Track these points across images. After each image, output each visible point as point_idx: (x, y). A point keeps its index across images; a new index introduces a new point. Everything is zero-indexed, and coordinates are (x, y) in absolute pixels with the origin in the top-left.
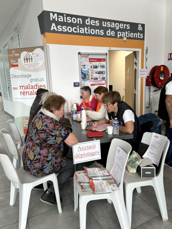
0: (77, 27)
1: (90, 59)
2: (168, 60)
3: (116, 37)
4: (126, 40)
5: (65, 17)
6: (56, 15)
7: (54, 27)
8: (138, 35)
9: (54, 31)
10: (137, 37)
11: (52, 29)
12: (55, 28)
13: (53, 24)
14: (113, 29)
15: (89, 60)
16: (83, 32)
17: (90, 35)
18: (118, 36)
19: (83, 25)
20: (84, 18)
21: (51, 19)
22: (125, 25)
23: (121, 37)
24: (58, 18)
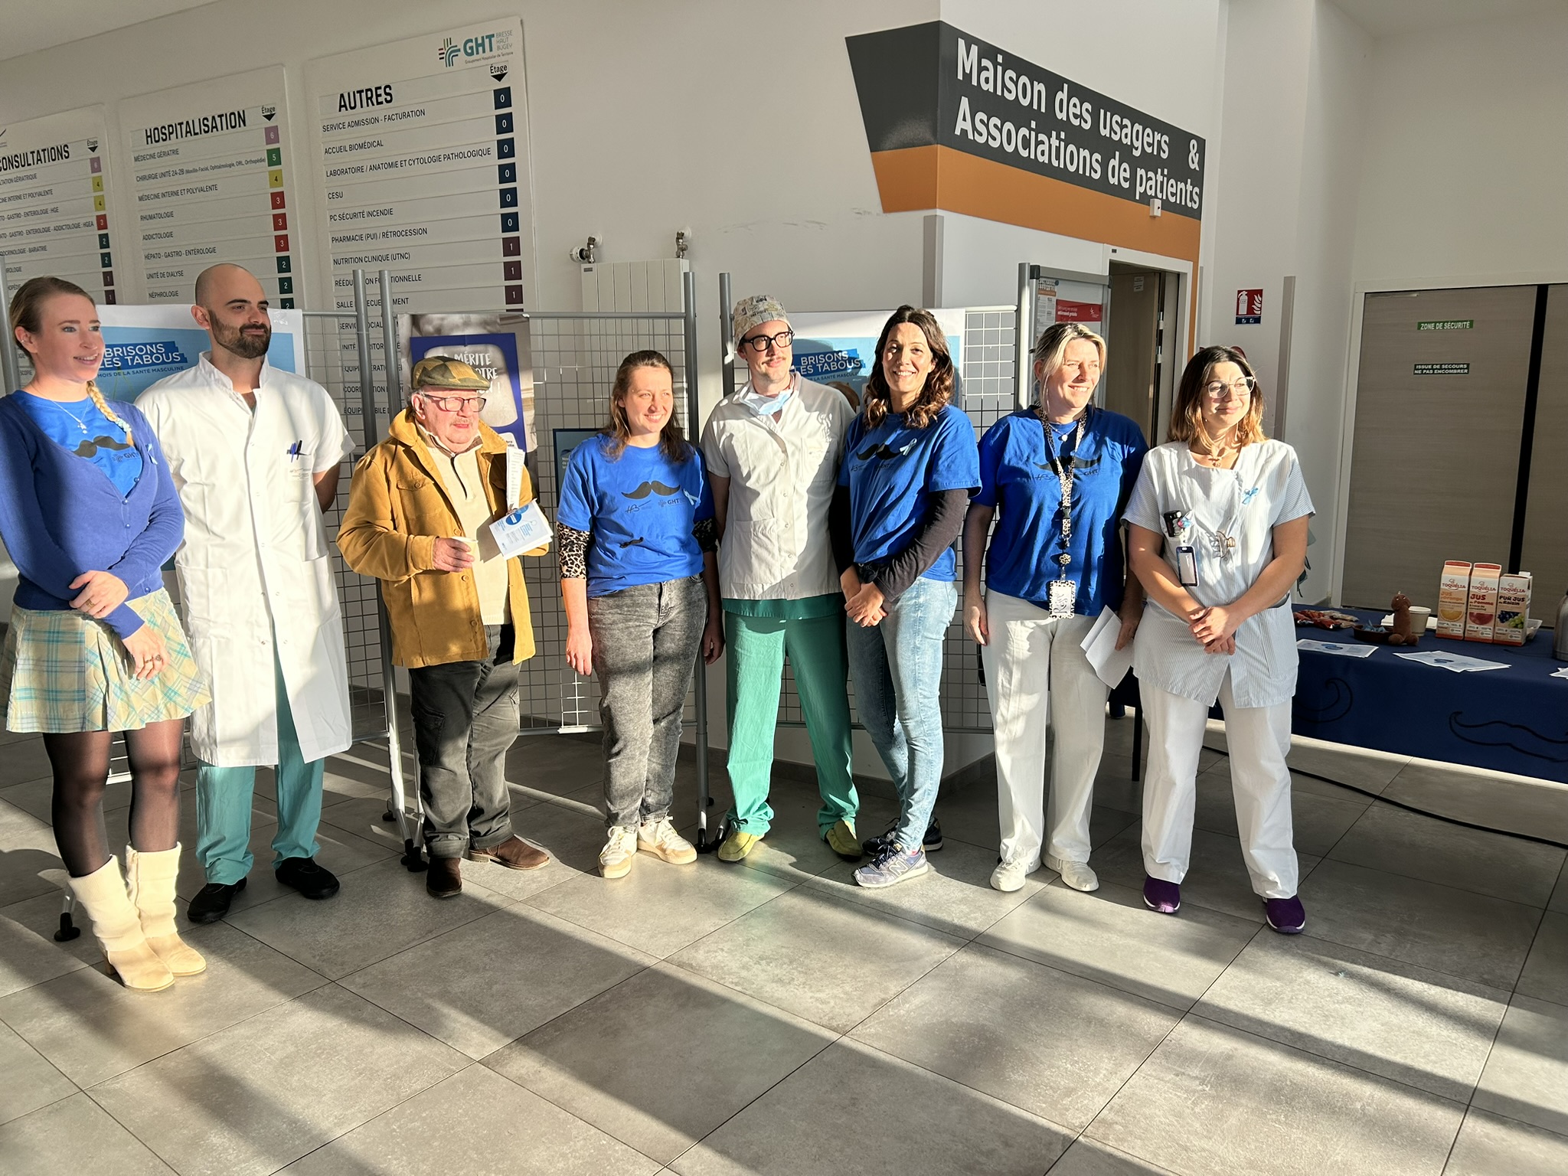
0: (1030, 129)
1: (1058, 302)
2: (1239, 321)
3: (1129, 194)
4: (1158, 213)
5: (1000, 68)
6: (974, 49)
7: (964, 119)
8: (1186, 191)
9: (964, 144)
10: (1183, 203)
11: (958, 132)
12: (968, 126)
13: (965, 102)
14: (1126, 151)
15: (1057, 311)
16: (1045, 159)
17: (1062, 174)
18: (1140, 189)
19: (1048, 123)
20: (1054, 82)
21: (960, 77)
22: (1158, 137)
23: (1146, 199)
24: (981, 69)
